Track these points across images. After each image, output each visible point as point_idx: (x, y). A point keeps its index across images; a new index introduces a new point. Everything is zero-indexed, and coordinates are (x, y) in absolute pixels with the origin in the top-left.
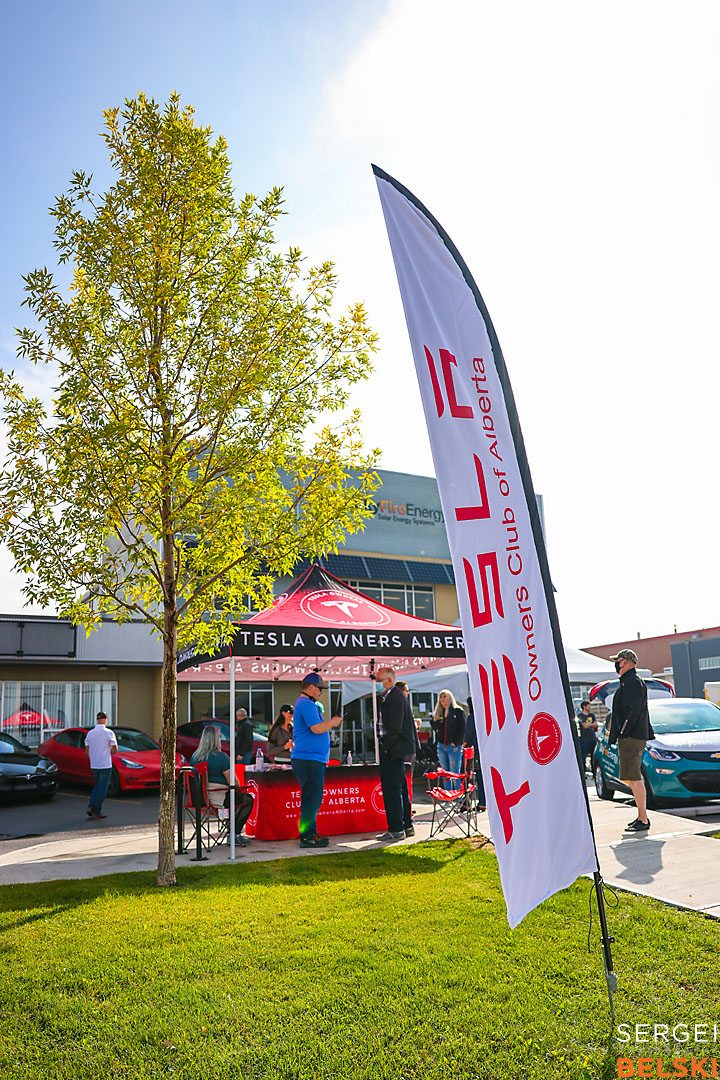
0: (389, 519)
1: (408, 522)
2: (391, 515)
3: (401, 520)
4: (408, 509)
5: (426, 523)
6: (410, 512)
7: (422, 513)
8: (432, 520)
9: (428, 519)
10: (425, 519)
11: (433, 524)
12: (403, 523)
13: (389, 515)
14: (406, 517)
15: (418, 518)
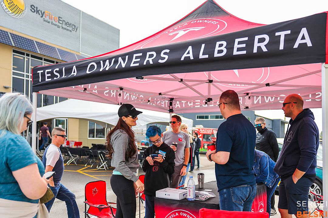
0: (49, 22)
1: (58, 27)
2: (50, 21)
3: (56, 25)
4: (59, 20)
5: (68, 30)
6: (60, 22)
7: (66, 24)
8: (71, 29)
9: (68, 28)
10: (67, 28)
11: (71, 31)
12: (56, 27)
13: (49, 20)
14: (57, 23)
15: (64, 26)
